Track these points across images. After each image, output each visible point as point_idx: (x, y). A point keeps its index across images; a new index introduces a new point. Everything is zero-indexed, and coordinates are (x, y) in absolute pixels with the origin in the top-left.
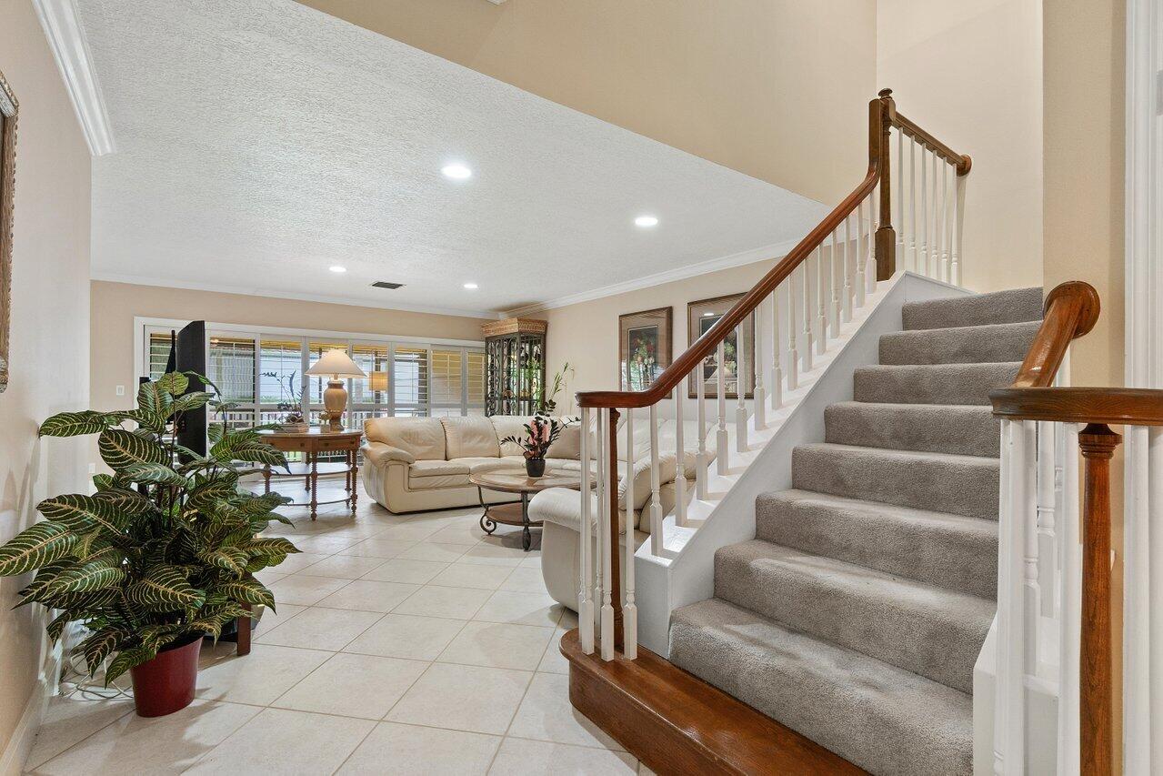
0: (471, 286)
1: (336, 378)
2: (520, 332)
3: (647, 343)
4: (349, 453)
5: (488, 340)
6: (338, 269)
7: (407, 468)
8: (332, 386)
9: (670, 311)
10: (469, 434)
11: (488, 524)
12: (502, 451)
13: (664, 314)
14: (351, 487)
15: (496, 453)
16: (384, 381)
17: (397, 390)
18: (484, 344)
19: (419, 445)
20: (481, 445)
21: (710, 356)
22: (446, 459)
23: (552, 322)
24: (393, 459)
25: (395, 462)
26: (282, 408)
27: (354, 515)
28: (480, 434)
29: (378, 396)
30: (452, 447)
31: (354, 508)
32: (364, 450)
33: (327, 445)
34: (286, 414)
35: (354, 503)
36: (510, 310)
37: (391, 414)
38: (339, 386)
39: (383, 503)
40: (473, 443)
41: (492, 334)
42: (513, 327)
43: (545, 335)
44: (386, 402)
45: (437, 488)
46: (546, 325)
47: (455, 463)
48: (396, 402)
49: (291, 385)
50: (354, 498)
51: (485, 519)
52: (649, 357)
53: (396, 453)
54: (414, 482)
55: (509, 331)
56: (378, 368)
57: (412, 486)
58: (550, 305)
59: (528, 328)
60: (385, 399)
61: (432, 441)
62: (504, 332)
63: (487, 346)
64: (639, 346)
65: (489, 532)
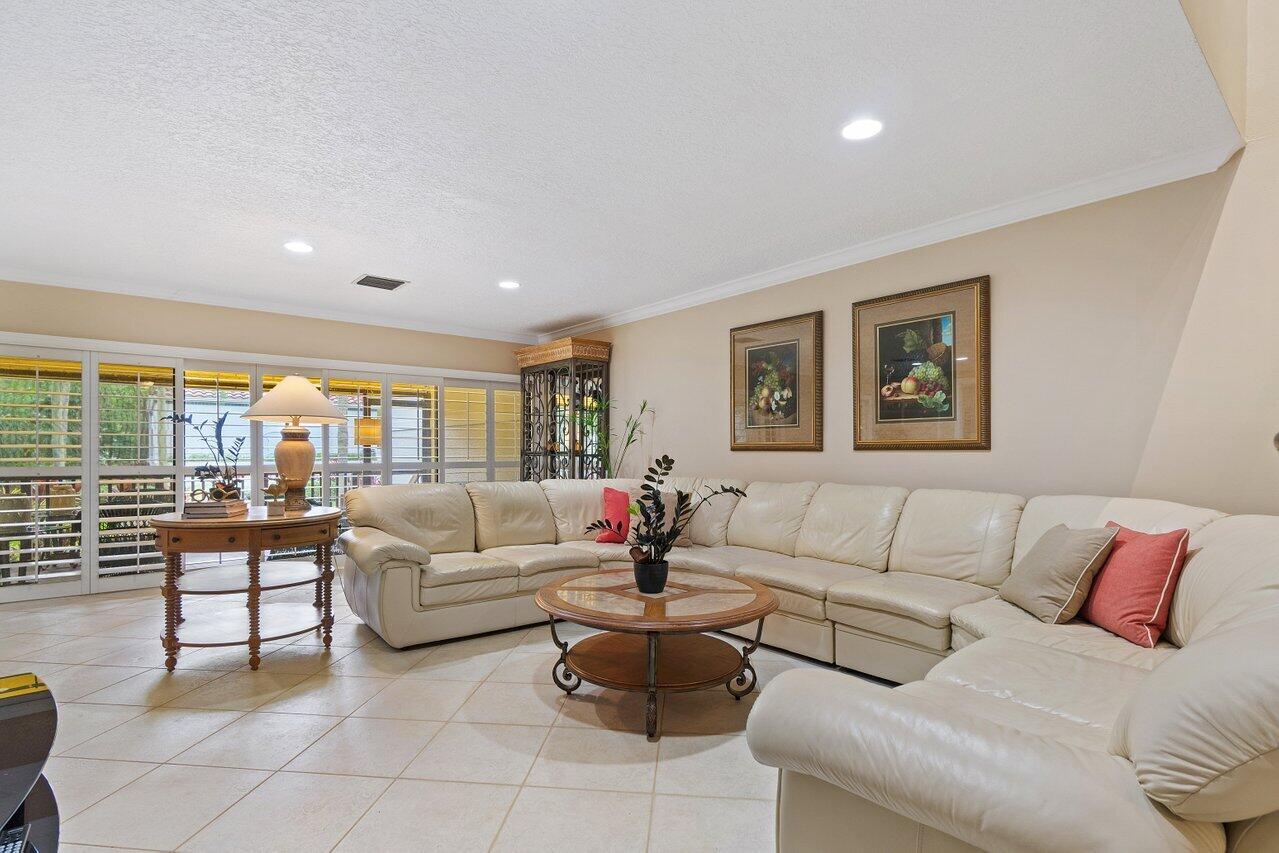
0: (509, 285)
1: (296, 423)
2: (575, 359)
3: (779, 368)
4: (319, 549)
5: (524, 372)
6: (299, 247)
7: (417, 570)
8: (289, 436)
9: (819, 317)
10: (510, 509)
11: (567, 677)
12: (561, 534)
13: (811, 323)
14: (323, 602)
15: (553, 539)
16: (376, 431)
17: (395, 443)
18: (517, 378)
19: (434, 529)
20: (530, 525)
21: (895, 385)
22: (477, 550)
23: (617, 343)
24: (390, 557)
25: (396, 564)
26: (202, 473)
27: (327, 654)
28: (527, 510)
29: (368, 452)
30: (485, 531)
31: (328, 640)
32: (344, 542)
33: (277, 537)
34: (209, 484)
35: (328, 631)
36: (555, 329)
37: (387, 481)
38: (303, 437)
39: (377, 628)
40: (518, 523)
41: (531, 363)
42: (564, 351)
43: (607, 364)
44: (379, 461)
45: (466, 602)
46: (609, 347)
47: (493, 557)
48: (394, 461)
49: (218, 436)
50: (328, 622)
51: (562, 668)
52: (783, 389)
53: (399, 549)
54: (430, 595)
55: (558, 357)
56: (367, 412)
57: (426, 602)
58: (616, 320)
59: (585, 353)
60: (378, 457)
61: (454, 522)
62: (549, 360)
63: (523, 380)
64: (764, 373)
65: (569, 691)
